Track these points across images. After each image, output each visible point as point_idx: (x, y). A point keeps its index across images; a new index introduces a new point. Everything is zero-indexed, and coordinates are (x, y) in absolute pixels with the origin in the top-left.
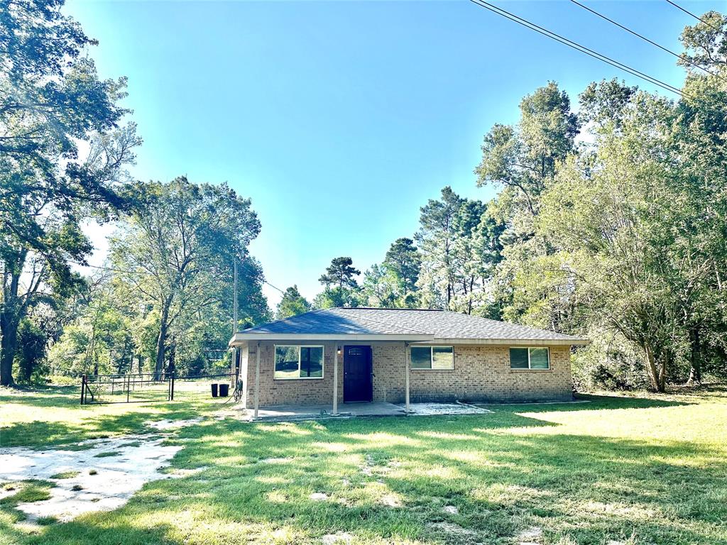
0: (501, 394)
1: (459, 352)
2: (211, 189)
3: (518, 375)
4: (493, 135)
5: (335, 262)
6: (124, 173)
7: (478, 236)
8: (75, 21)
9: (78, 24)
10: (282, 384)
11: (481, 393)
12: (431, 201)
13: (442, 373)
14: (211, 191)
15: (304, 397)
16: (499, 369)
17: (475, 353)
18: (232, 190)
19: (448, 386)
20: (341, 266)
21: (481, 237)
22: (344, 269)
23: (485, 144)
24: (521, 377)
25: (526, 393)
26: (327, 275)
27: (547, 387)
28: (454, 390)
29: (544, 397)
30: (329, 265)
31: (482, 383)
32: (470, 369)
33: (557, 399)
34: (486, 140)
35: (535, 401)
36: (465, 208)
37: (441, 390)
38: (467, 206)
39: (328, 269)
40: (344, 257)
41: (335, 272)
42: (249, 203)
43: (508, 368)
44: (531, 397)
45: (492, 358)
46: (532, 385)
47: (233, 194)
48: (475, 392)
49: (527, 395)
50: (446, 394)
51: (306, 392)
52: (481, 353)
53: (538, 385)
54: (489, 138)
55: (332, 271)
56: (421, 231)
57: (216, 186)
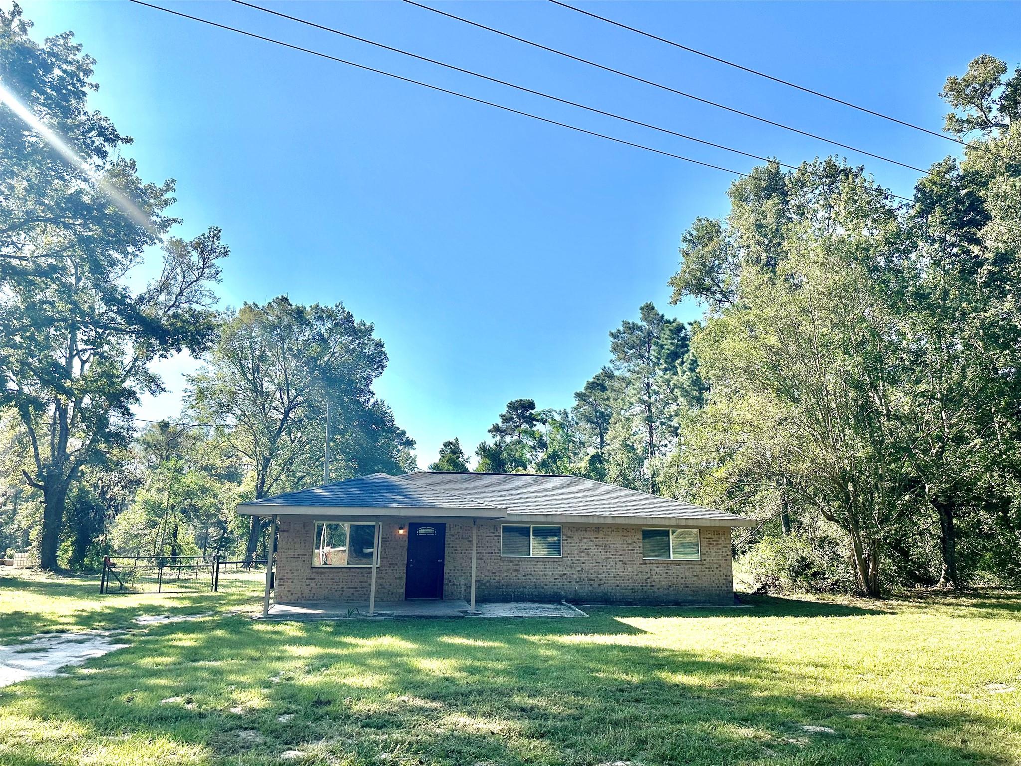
0: (628, 593)
1: (569, 534)
2: (322, 311)
3: (654, 566)
4: (695, 233)
5: (512, 406)
6: (208, 294)
7: (685, 372)
8: (103, 116)
9: (106, 119)
10: (322, 573)
11: (599, 591)
12: (625, 323)
13: (544, 562)
14: (321, 314)
15: (352, 591)
16: (626, 558)
17: (592, 535)
18: (349, 312)
19: (552, 580)
20: (520, 411)
21: (688, 373)
22: (524, 417)
23: (685, 246)
24: (657, 570)
25: (666, 592)
26: (500, 425)
27: (697, 584)
28: (560, 585)
29: (691, 598)
30: (504, 410)
31: (601, 577)
32: (584, 557)
33: (709, 602)
34: (685, 240)
35: (677, 603)
36: (668, 332)
37: (543, 585)
38: (669, 330)
39: (502, 416)
40: (523, 399)
41: (511, 419)
42: (372, 329)
43: (638, 557)
44: (672, 598)
45: (616, 542)
46: (674, 581)
47: (349, 318)
48: (590, 588)
49: (666, 595)
50: (549, 590)
51: (354, 585)
52: (601, 535)
53: (683, 581)
54: (689, 238)
55: (506, 419)
56: (611, 365)
57: (329, 308)
